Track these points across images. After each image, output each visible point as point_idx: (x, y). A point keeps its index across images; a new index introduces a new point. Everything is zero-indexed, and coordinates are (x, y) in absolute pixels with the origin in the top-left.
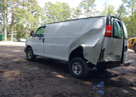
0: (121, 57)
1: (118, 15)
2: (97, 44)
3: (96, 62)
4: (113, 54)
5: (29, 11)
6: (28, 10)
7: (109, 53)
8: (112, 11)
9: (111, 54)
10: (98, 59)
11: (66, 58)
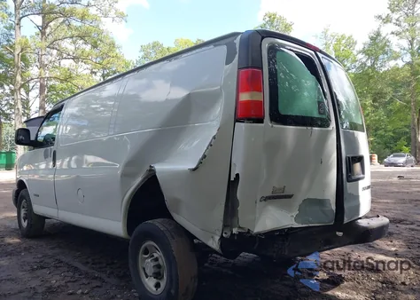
0: (334, 207)
1: (369, 64)
2: (204, 156)
3: (217, 238)
4: (290, 197)
5: (95, 73)
6: (92, 72)
7: (269, 194)
8: (347, 54)
9: (279, 197)
10: (222, 224)
11: (114, 224)
